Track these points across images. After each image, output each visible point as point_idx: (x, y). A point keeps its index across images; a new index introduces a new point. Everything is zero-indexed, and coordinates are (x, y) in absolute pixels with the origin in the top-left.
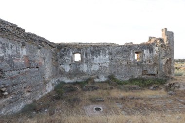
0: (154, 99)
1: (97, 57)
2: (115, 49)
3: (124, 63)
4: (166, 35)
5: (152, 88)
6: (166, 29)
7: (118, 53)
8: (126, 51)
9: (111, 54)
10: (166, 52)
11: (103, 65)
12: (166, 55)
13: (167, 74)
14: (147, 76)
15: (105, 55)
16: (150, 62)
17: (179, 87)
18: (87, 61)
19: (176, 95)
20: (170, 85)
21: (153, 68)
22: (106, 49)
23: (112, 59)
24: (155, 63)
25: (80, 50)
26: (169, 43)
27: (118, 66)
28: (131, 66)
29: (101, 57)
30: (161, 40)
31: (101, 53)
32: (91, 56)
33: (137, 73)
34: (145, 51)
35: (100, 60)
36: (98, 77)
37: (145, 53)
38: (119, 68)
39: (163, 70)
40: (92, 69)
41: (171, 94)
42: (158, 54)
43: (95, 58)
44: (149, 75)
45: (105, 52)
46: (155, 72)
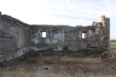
0: (91, 63)
1: (56, 34)
2: (68, 30)
3: (75, 39)
4: (104, 20)
5: (92, 56)
6: (104, 16)
7: (71, 32)
8: (76, 31)
9: (65, 32)
10: (104, 32)
11: (61, 40)
12: (104, 34)
13: (104, 47)
14: (91, 48)
15: (62, 33)
16: (92, 39)
17: (111, 56)
18: (50, 36)
19: (108, 62)
20: (105, 54)
21: (95, 43)
22: (62, 29)
23: (66, 36)
24: (96, 40)
25: (45, 30)
26: (106, 26)
27: (70, 41)
28: (79, 41)
29: (59, 34)
30: (101, 24)
31: (59, 32)
32: (52, 33)
33: (84, 46)
34: (89, 31)
35: (58, 36)
36: (56, 48)
37: (89, 32)
38: (71, 42)
39: (102, 45)
40: (53, 42)
41: (104, 61)
42: (98, 34)
43: (55, 35)
44: (92, 47)
45: (62, 31)
46: (96, 46)
